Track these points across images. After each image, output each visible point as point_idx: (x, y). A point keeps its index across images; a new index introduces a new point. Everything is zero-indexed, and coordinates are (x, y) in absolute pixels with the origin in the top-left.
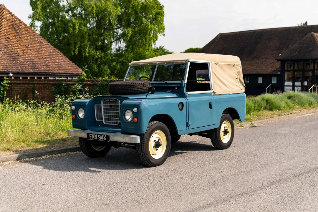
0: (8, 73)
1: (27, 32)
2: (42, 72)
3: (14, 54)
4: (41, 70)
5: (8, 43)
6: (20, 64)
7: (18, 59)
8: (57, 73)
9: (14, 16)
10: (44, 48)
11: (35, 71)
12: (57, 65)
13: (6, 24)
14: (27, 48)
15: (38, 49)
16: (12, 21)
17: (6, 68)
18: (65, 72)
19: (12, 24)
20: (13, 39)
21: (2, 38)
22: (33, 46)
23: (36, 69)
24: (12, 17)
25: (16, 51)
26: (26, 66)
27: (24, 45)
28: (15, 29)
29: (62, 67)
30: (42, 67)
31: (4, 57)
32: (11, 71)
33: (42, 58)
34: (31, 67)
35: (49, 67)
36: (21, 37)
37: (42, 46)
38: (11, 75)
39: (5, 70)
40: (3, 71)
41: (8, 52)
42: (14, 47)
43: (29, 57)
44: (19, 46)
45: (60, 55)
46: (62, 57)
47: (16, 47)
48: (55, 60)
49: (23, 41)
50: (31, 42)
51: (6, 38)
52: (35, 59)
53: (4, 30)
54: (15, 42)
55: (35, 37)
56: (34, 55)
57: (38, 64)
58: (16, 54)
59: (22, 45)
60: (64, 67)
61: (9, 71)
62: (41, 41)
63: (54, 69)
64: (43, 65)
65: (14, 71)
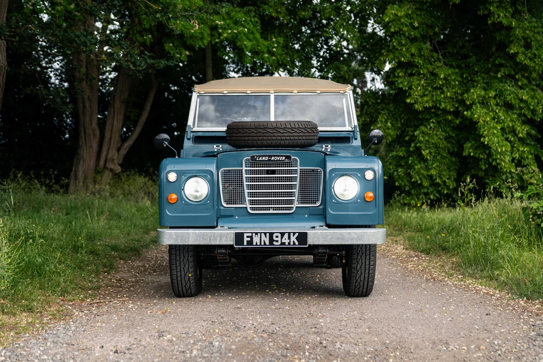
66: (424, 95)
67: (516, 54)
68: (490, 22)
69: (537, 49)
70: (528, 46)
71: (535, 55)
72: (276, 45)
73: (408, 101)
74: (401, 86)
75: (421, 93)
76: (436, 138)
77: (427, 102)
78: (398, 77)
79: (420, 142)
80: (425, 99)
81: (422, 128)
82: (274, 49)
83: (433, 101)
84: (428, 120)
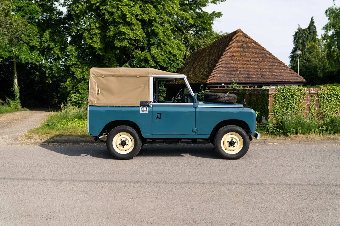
0: (221, 84)
1: (254, 48)
2: (254, 81)
3: (233, 68)
4: (254, 80)
5: (231, 60)
6: (235, 76)
7: (235, 72)
8: (271, 82)
9: (247, 37)
10: (267, 60)
11: (247, 81)
12: (274, 74)
13: (236, 44)
14: (248, 62)
15: (259, 62)
16: (244, 41)
17: (220, 80)
18: (281, 81)
19: (242, 44)
20: (237, 56)
21: (227, 56)
22: (255, 60)
23: (249, 79)
24: (245, 38)
25: (235, 65)
26: (240, 77)
27: (247, 60)
28: (243, 48)
29: (279, 76)
30: (256, 77)
31: (222, 71)
32: (223, 82)
33: (260, 69)
34: (245, 78)
35: (264, 77)
36: (246, 53)
37: (265, 59)
38: (223, 85)
39: (218, 82)
40: (216, 82)
41: (228, 67)
42: (235, 63)
43: (246, 70)
44: (241, 61)
45: (282, 66)
46: (284, 67)
47: (237, 62)
48: (274, 70)
49: (246, 57)
50: (255, 57)
51: (231, 56)
52: (252, 71)
53: (231, 49)
54: (238, 59)
55: (261, 52)
56: (252, 68)
57: (254, 75)
58: (235, 68)
59: (244, 60)
60: (282, 76)
61: (221, 82)
62: (266, 55)
63: (269, 78)
64: (259, 75)
65: (226, 82)
66: (80, 74)
67: (106, 63)
68: (96, 54)
69: (113, 62)
70: (110, 61)
71: (112, 63)
72: (34, 57)
73: (75, 75)
74: (73, 71)
75: (79, 73)
76: (84, 87)
77: (80, 76)
78: (73, 68)
79: (79, 88)
80: (80, 75)
81: (80, 83)
82: (33, 58)
83: (82, 76)
84: (82, 81)
